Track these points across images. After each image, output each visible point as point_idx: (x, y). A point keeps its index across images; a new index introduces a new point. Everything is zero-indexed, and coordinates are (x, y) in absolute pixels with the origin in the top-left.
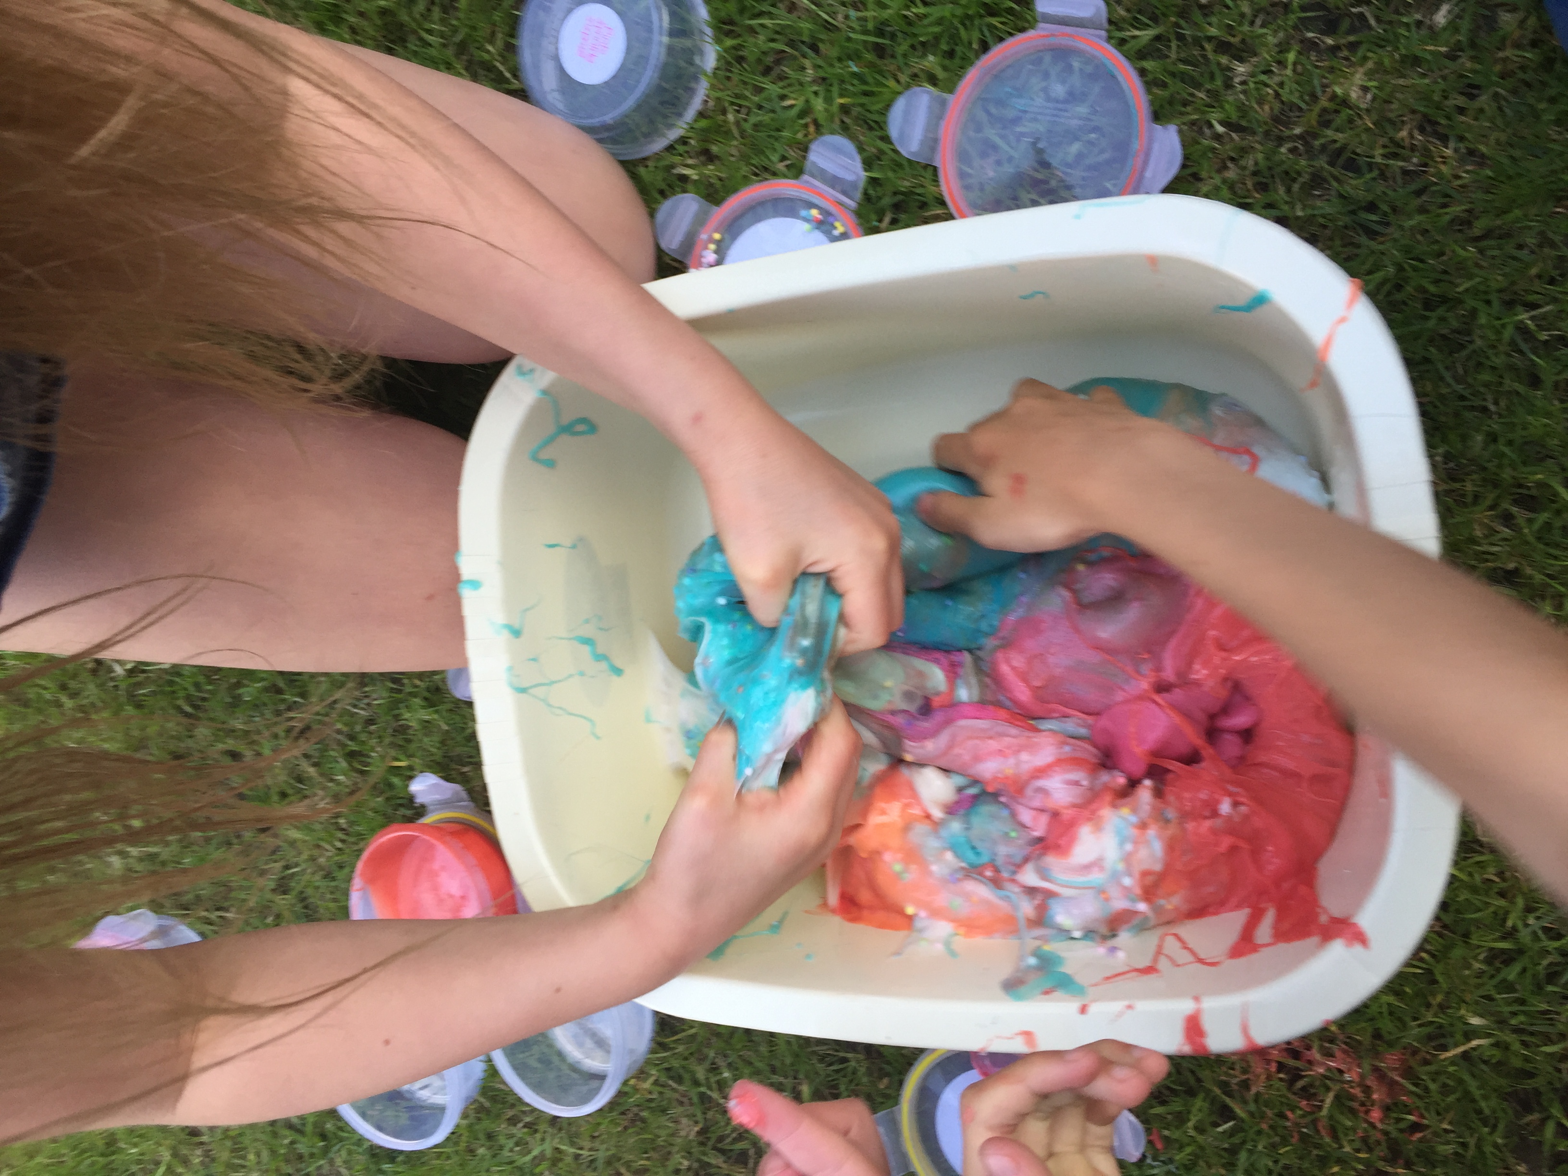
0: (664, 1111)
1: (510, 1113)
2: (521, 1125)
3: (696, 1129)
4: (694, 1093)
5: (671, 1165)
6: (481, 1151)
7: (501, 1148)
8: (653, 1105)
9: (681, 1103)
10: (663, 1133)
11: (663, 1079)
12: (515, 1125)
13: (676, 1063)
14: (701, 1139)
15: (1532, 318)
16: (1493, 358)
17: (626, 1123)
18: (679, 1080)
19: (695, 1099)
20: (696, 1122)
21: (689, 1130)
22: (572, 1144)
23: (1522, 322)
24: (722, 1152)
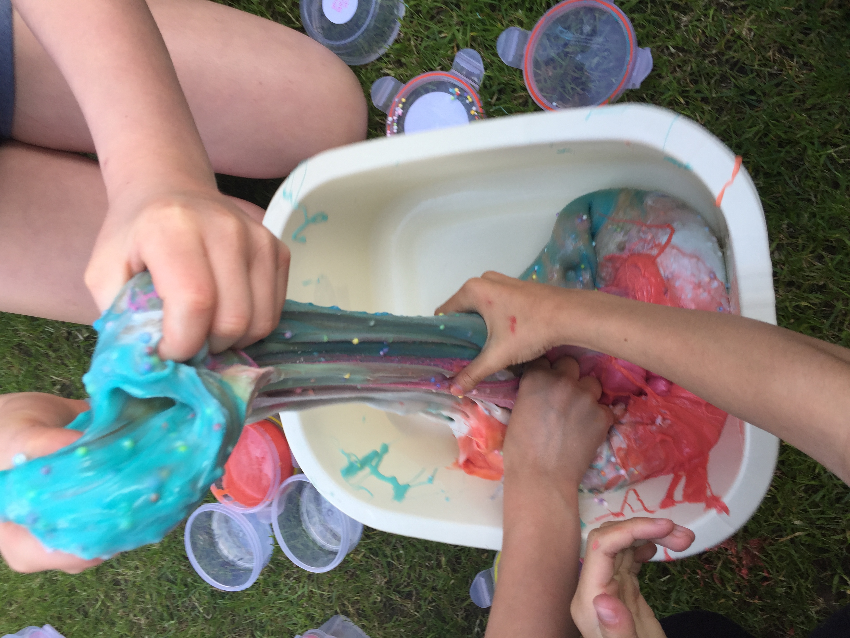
0: (368, 571)
1: (286, 572)
2: (292, 579)
3: (385, 580)
4: (384, 562)
5: (371, 600)
6: (271, 592)
7: (281, 591)
8: (362, 568)
9: (378, 567)
10: (367, 582)
11: (368, 554)
12: (289, 579)
13: (375, 546)
14: (387, 586)
15: (835, 152)
16: (814, 173)
17: (347, 577)
18: (376, 555)
19: (385, 565)
20: (385, 577)
21: (381, 581)
22: (319, 588)
23: (830, 154)
24: (399, 592)
